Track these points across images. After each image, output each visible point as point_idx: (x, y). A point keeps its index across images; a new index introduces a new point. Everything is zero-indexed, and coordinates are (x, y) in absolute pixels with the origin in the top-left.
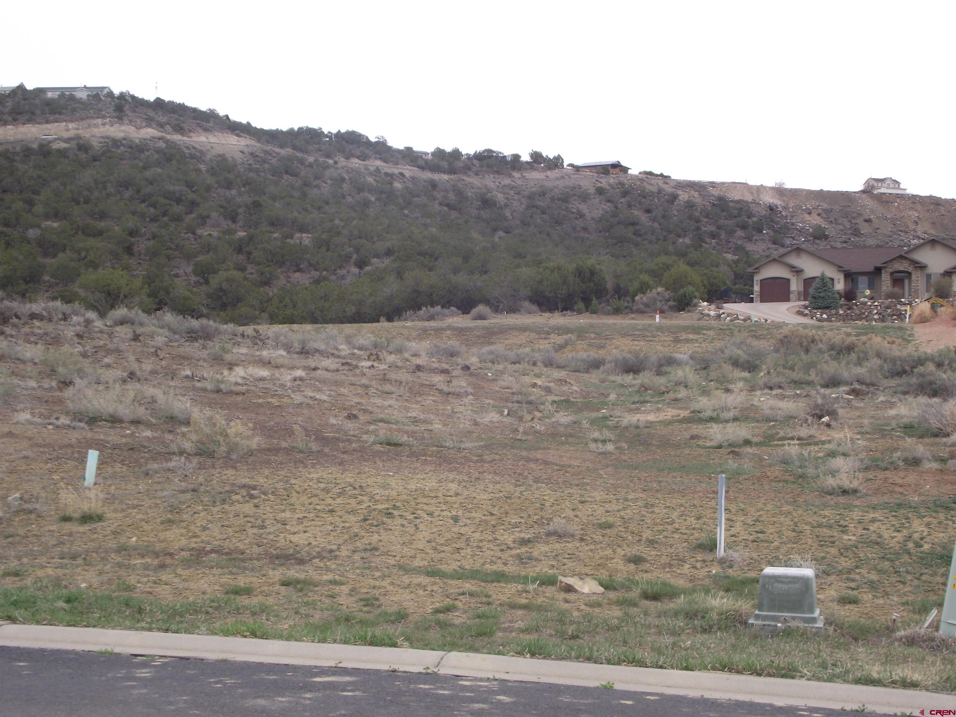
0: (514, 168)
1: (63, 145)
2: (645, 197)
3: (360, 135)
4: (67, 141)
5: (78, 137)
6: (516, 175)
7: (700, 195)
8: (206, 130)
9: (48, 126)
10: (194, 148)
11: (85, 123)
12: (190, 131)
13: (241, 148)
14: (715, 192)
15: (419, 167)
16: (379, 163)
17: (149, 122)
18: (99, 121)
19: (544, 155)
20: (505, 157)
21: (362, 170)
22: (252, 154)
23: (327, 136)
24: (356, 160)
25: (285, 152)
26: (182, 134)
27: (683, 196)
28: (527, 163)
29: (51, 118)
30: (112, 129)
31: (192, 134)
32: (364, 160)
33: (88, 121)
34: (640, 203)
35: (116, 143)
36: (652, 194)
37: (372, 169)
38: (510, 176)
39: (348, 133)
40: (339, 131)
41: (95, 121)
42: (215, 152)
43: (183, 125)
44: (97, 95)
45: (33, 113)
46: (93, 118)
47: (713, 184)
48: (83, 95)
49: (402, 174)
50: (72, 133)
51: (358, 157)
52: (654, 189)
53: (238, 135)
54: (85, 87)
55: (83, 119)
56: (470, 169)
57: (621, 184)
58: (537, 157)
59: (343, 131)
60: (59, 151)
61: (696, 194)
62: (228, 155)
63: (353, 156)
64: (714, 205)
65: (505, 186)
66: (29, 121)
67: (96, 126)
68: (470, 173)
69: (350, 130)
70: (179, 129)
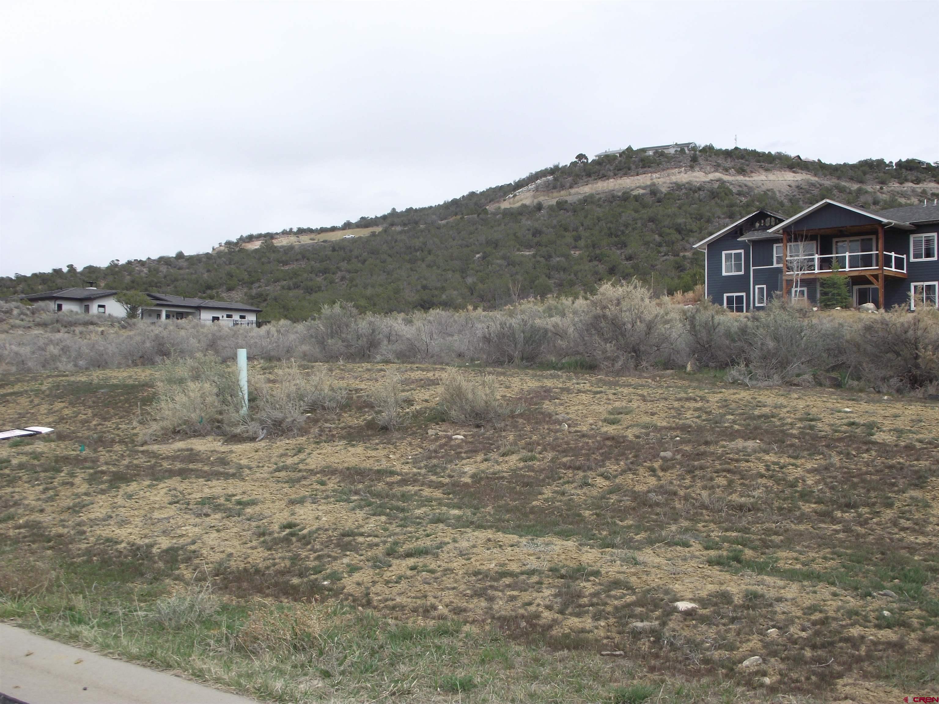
1: (641, 191)
3: (920, 162)
4: (644, 188)
5: (653, 184)
8: (767, 170)
10: (746, 186)
11: (665, 173)
12: (752, 172)
13: (790, 183)
16: (933, 185)
17: (717, 167)
18: (677, 170)
21: (909, 193)
22: (798, 187)
23: (888, 165)
24: (911, 184)
25: (828, 182)
26: (744, 175)
29: (641, 171)
30: (686, 176)
31: (753, 174)
32: (917, 184)
33: (668, 171)
35: (678, 186)
37: (920, 190)
39: (908, 161)
40: (900, 160)
41: (673, 171)
42: (764, 188)
43: (746, 168)
44: (682, 151)
46: (672, 168)
48: (672, 151)
50: (649, 183)
51: (912, 182)
53: (794, 172)
54: (676, 144)
55: (664, 170)
59: (904, 160)
60: (635, 196)
62: (776, 190)
63: (907, 180)
66: (625, 174)
67: (674, 174)
69: (910, 158)
70: (741, 171)
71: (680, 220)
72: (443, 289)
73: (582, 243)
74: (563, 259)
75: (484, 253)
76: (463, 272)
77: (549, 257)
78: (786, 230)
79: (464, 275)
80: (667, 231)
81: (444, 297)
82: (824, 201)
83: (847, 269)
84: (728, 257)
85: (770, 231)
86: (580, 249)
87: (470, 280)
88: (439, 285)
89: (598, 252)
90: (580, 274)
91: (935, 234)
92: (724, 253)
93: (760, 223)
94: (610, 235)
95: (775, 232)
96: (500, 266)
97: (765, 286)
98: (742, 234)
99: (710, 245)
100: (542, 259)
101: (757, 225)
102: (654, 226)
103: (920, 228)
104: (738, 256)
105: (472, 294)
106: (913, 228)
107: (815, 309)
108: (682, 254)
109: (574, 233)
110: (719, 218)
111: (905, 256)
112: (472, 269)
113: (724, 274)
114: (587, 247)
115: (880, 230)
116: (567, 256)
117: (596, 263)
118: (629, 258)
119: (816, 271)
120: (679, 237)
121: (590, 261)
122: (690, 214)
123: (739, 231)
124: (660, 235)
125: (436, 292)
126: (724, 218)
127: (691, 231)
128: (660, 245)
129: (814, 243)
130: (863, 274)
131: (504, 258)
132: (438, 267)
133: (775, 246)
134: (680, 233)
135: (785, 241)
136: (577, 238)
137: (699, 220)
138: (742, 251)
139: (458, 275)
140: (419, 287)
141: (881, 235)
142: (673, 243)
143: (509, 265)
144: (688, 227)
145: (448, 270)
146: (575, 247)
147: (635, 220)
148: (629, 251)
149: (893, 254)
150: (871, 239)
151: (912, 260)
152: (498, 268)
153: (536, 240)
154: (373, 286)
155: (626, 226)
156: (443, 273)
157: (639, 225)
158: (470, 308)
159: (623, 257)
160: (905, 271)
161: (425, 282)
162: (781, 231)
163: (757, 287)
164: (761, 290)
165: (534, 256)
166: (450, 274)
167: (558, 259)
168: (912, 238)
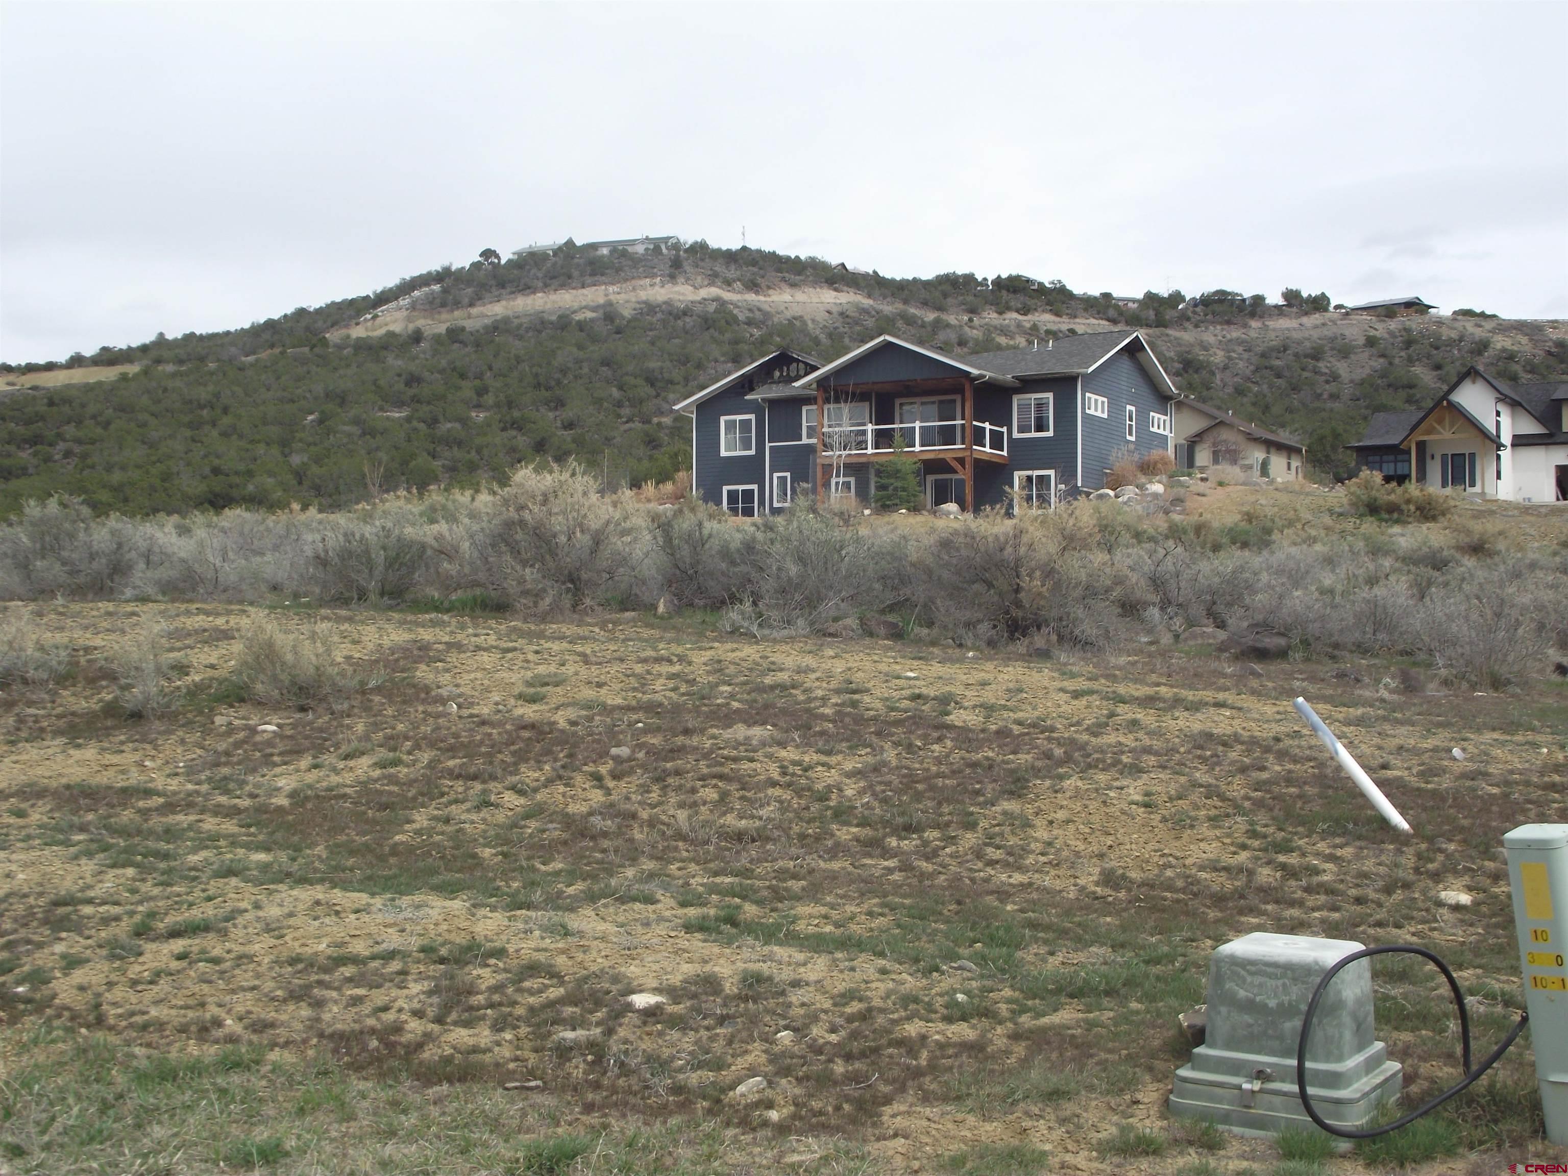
0: (1253, 315)
1: (590, 315)
2: (1437, 348)
3: (1028, 281)
4: (594, 309)
5: (610, 304)
6: (1255, 324)
7: (1531, 340)
8: (793, 285)
9: (585, 291)
10: (759, 310)
11: (629, 285)
12: (769, 288)
13: (829, 307)
14: (1554, 335)
15: (1108, 320)
16: (1048, 317)
17: (713, 278)
18: (648, 281)
19: (1305, 294)
20: (1244, 300)
21: (1012, 328)
22: (842, 314)
23: (981, 284)
24: (1015, 315)
25: (888, 308)
26: (757, 293)
27: (1501, 342)
28: (1276, 307)
29: (589, 280)
30: (663, 291)
31: (771, 292)
32: (1025, 314)
33: (634, 282)
34: (1429, 356)
35: (651, 308)
36: (1451, 343)
37: (1028, 325)
38: (1245, 326)
39: (1010, 278)
40: (999, 277)
41: (642, 282)
42: (788, 314)
43: (759, 280)
44: (657, 249)
45: (570, 277)
46: (639, 278)
47: (1554, 324)
48: (640, 249)
49: (1072, 331)
50: (601, 301)
51: (1017, 311)
52: (1454, 335)
53: (836, 290)
54: (647, 238)
55: (626, 280)
56: (1188, 319)
57: (1407, 330)
58: (1292, 297)
59: (1004, 276)
60: (579, 323)
61: (1524, 340)
62: (807, 318)
63: (1009, 309)
64: (1549, 353)
65: (1230, 341)
66: (563, 286)
67: (643, 288)
68: (1187, 324)
69: (1014, 273)
70: (752, 286)
71: (653, 364)
72: (250, 474)
73: (489, 399)
74: (457, 425)
75: (322, 412)
76: (285, 444)
77: (433, 422)
78: (822, 383)
79: (287, 450)
80: (631, 380)
81: (251, 488)
82: (881, 339)
83: (918, 448)
84: (730, 426)
85: (797, 384)
86: (487, 409)
87: (296, 460)
88: (242, 467)
89: (516, 414)
90: (485, 452)
91: (1050, 396)
92: (723, 419)
93: (781, 371)
94: (538, 386)
95: (804, 387)
96: (349, 435)
97: (788, 474)
98: (752, 389)
99: (702, 407)
100: (422, 426)
101: (777, 374)
102: (610, 373)
103: (1028, 384)
104: (745, 424)
105: (300, 483)
106: (1017, 384)
107: (867, 512)
108: (655, 420)
109: (477, 382)
110: (716, 361)
111: (1005, 429)
112: (301, 440)
113: (723, 453)
114: (498, 405)
115: (967, 386)
116: (464, 421)
117: (514, 433)
118: (569, 426)
119: (870, 451)
120: (652, 391)
121: (504, 429)
122: (669, 354)
123: (747, 384)
124: (621, 388)
125: (236, 480)
126: (725, 362)
127: (671, 382)
128: (619, 404)
129: (867, 404)
130: (941, 456)
131: (357, 421)
132: (241, 436)
133: (804, 409)
134: (652, 385)
135: (820, 401)
136: (482, 391)
137: (684, 364)
138: (752, 417)
139: (275, 451)
140: (207, 470)
141: (969, 394)
142: (641, 402)
143: (364, 434)
144: (666, 375)
145: (259, 442)
146: (478, 406)
147: (578, 362)
148: (568, 413)
149: (987, 426)
150: (954, 401)
151: (1016, 435)
152: (345, 440)
153: (411, 392)
154: (123, 468)
155: (564, 371)
156: (250, 446)
157: (586, 370)
158: (296, 506)
159: (559, 424)
160: (1005, 453)
161: (217, 462)
162: (814, 386)
163: (776, 475)
164: (783, 480)
165: (408, 419)
166: (261, 449)
167: (449, 425)
168: (1016, 400)
